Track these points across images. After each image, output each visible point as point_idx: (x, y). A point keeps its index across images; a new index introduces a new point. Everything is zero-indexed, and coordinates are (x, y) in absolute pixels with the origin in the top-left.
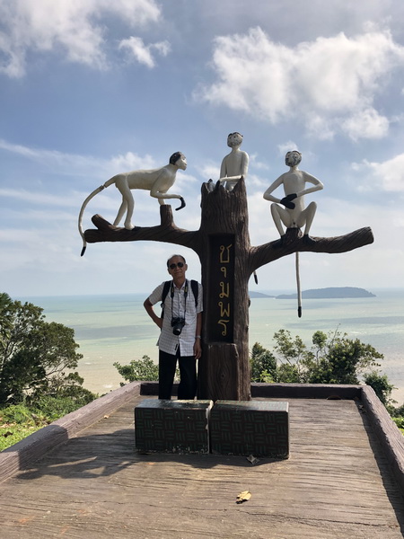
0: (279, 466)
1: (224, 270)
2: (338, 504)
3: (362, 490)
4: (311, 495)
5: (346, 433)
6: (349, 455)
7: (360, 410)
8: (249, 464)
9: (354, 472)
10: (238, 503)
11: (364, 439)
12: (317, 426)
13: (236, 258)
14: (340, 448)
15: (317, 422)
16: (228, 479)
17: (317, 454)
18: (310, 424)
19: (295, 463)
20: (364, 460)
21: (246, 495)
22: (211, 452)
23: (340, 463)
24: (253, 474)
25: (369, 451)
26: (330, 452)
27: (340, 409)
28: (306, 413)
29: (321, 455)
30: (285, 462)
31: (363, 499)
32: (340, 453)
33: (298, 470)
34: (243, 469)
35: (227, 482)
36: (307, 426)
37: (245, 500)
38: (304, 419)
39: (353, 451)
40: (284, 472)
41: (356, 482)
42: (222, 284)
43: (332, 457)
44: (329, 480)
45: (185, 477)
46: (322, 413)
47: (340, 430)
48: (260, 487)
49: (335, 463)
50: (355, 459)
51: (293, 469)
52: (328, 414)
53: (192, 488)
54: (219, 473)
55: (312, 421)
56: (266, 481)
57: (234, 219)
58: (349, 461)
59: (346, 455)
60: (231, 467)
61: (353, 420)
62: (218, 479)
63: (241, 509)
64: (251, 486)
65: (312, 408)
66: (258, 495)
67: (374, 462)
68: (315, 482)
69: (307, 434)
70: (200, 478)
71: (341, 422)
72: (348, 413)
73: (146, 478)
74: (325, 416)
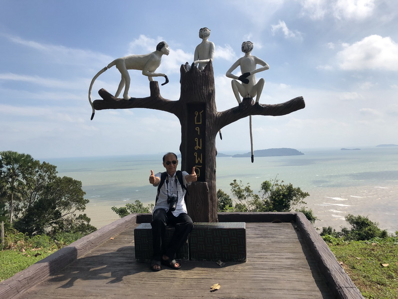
0: (239, 267)
1: (197, 129)
2: (281, 289)
3: (298, 280)
4: (263, 284)
5: (286, 244)
6: (289, 258)
7: (295, 229)
8: (218, 267)
9: (292, 269)
10: (211, 291)
11: (299, 247)
12: (266, 241)
13: (207, 120)
14: (282, 254)
15: (265, 237)
16: (203, 277)
17: (266, 258)
18: (260, 239)
19: (251, 265)
20: (299, 261)
21: (217, 287)
22: (190, 259)
23: (282, 263)
24: (221, 273)
25: (303, 255)
26: (275, 256)
27: (281, 228)
28: (257, 232)
29: (269, 259)
30: (244, 264)
31: (299, 286)
32: (282, 257)
33: (253, 269)
34: (214, 270)
35: (203, 279)
36: (258, 240)
37: (217, 290)
38: (256, 236)
39: (291, 255)
40: (243, 271)
41: (293, 275)
42: (196, 140)
43: (276, 260)
44: (275, 274)
45: (172, 276)
46: (269, 232)
47: (282, 242)
48: (226, 281)
49: (279, 263)
50: (292, 260)
51: (249, 269)
52: (273, 232)
53: (178, 283)
54: (197, 273)
55: (262, 237)
56: (231, 277)
57: (205, 91)
58: (289, 262)
59: (286, 258)
60: (205, 269)
61: (290, 235)
62: (196, 277)
63: (214, 295)
64: (220, 281)
65: (261, 228)
66: (226, 286)
67: (306, 262)
68: (265, 276)
69: (258, 245)
70: (183, 276)
71: (283, 237)
72: (287, 232)
73: (144, 278)
74: (271, 234)
